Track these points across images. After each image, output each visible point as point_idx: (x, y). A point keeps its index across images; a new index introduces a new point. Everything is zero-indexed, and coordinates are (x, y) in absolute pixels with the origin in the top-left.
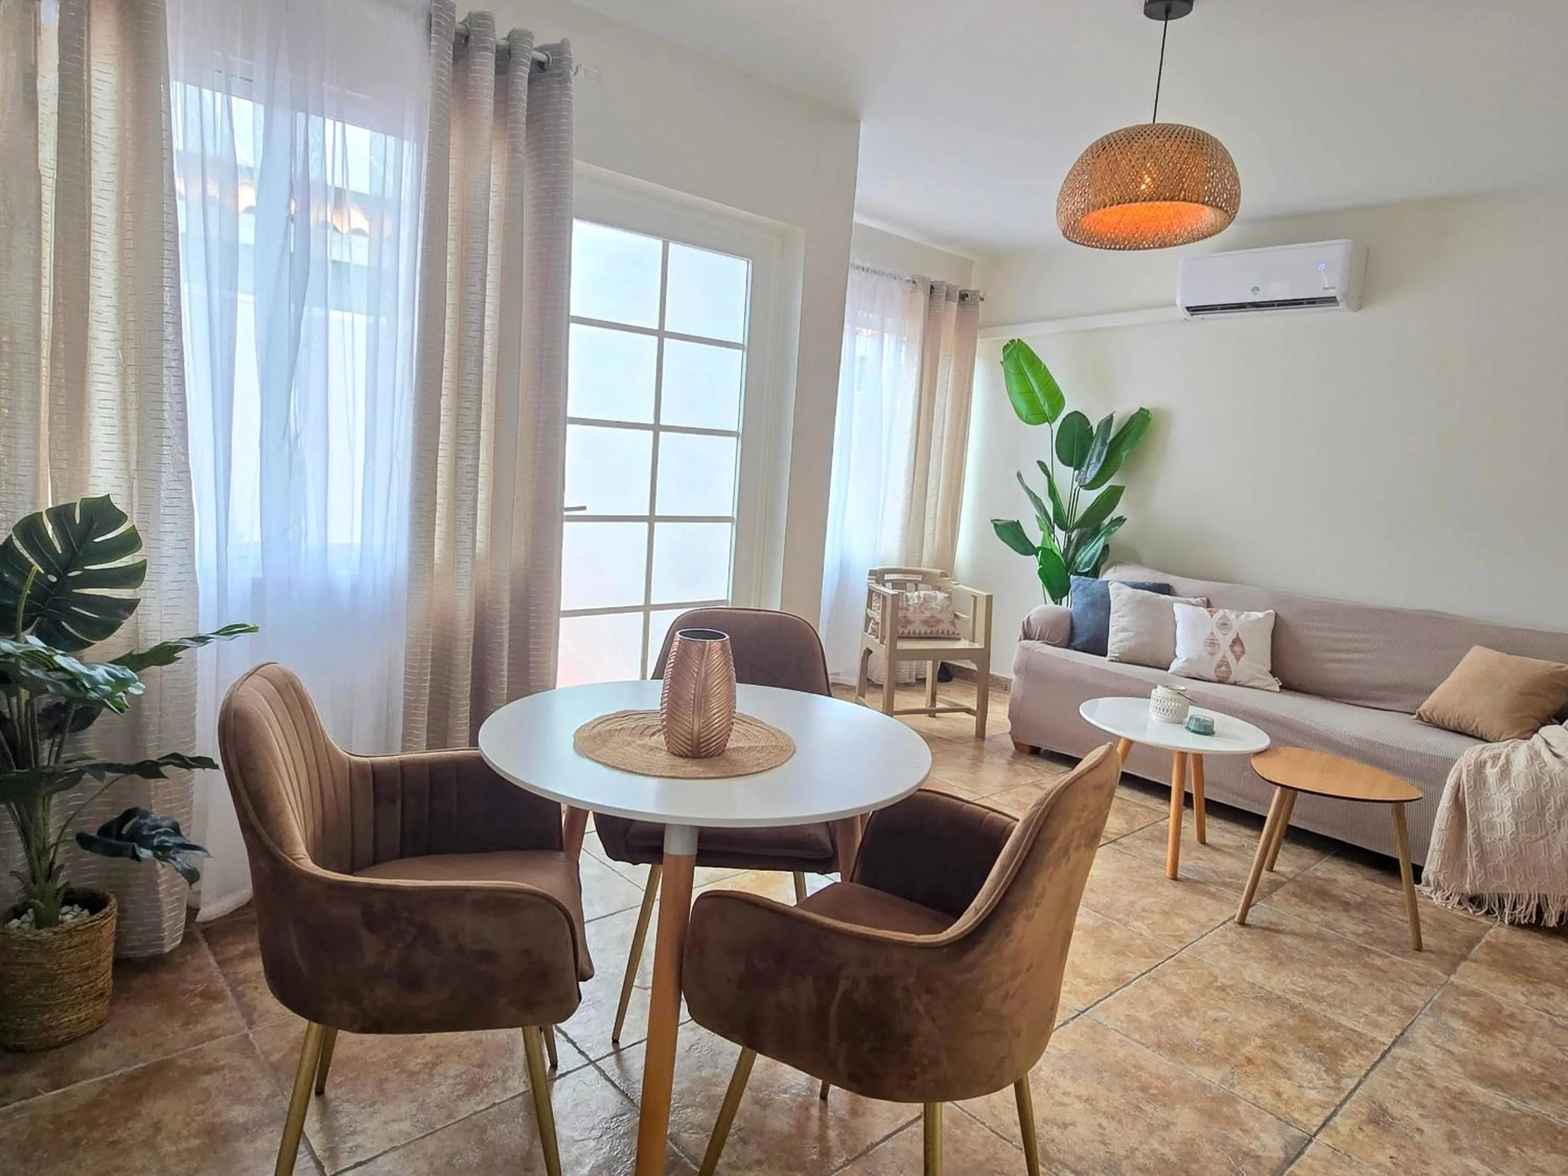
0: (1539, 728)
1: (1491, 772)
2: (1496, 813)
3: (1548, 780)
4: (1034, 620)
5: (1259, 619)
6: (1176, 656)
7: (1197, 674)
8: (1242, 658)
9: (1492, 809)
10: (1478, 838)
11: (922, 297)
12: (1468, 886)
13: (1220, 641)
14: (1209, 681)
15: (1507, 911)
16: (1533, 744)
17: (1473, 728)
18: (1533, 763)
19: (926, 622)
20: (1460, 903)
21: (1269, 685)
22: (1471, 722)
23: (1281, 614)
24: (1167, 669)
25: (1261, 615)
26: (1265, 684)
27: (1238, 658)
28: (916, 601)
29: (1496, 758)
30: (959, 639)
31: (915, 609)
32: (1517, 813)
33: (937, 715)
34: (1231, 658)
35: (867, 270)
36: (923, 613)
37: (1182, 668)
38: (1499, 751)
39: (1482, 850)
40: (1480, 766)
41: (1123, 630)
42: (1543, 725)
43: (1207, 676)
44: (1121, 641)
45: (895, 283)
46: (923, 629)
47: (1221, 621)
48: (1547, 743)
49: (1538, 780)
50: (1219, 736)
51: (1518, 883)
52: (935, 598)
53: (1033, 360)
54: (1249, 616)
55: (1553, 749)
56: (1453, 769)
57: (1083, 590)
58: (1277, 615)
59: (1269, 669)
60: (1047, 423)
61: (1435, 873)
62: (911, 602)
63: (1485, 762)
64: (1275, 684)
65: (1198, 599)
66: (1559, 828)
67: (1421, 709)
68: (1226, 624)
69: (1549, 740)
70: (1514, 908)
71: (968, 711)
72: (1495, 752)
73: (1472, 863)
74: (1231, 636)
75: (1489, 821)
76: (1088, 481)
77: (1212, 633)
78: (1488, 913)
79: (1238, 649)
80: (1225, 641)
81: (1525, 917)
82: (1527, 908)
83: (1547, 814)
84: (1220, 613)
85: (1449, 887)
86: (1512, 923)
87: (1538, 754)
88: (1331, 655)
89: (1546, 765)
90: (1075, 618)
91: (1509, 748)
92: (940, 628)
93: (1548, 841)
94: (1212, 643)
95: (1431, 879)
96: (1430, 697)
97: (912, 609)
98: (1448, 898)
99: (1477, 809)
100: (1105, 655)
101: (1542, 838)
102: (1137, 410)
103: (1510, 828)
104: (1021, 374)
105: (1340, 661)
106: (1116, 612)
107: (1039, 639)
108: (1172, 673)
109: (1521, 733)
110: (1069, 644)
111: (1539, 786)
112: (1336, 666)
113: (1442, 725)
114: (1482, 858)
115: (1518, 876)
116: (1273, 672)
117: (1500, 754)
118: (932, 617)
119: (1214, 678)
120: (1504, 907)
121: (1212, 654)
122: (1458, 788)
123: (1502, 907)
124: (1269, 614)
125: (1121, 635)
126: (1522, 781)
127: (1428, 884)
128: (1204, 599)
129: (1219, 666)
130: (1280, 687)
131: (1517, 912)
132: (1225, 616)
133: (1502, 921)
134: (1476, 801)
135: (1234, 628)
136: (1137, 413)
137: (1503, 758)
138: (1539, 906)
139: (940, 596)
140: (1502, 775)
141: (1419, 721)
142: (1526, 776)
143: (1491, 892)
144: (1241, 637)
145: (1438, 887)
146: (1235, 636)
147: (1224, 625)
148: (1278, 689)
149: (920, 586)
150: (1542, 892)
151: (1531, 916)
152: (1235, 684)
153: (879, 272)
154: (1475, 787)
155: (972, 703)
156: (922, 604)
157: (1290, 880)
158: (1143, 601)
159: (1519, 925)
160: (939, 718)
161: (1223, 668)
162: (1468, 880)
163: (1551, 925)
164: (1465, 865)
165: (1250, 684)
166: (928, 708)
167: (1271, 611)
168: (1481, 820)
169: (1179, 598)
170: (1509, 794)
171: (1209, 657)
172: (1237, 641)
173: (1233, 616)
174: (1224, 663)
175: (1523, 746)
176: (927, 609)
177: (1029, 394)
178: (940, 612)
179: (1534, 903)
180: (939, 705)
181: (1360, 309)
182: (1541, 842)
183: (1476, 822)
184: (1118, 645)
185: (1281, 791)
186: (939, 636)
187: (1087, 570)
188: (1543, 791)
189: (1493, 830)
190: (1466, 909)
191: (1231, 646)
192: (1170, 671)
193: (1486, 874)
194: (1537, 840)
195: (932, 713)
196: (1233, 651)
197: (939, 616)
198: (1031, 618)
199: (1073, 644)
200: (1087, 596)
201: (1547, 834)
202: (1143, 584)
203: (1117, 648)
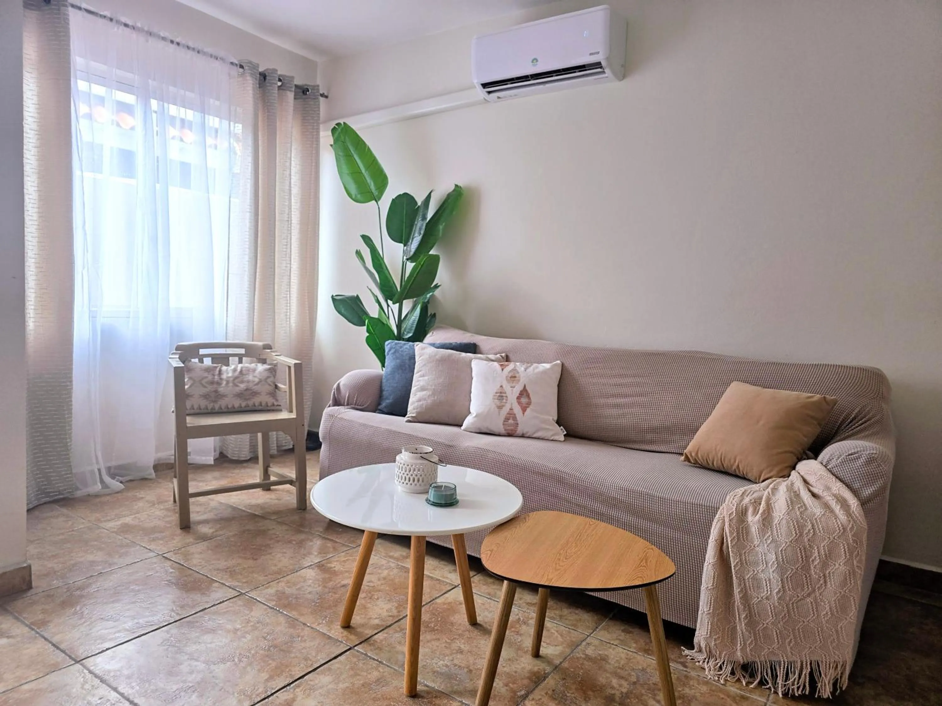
0: (796, 464)
1: (753, 520)
2: (761, 568)
3: (810, 527)
4: (344, 385)
5: (545, 372)
6: (470, 413)
7: (487, 428)
8: (528, 410)
9: (756, 564)
10: (745, 598)
11: (250, 83)
12: (739, 654)
13: (508, 394)
14: (499, 435)
15: (780, 681)
16: (792, 484)
17: (734, 467)
18: (793, 509)
19: (240, 395)
20: (733, 673)
21: (552, 435)
22: (732, 461)
23: (566, 364)
24: (461, 426)
25: (547, 366)
26: (551, 433)
27: (524, 410)
28: (230, 375)
29: (757, 502)
30: (281, 410)
31: (228, 382)
32: (781, 568)
33: (272, 487)
34: (517, 410)
35: (178, 44)
36: (237, 386)
37: (472, 424)
38: (759, 494)
39: (750, 612)
40: (742, 514)
41: (423, 389)
42: (800, 460)
43: (497, 432)
44: (419, 400)
45: (217, 64)
46: (237, 403)
47: (510, 375)
48: (805, 481)
49: (800, 527)
50: (464, 507)
51: (788, 648)
52: (254, 370)
53: (360, 144)
54: (537, 367)
55: (812, 489)
56: (715, 520)
57: (395, 352)
58: (563, 365)
59: (556, 418)
60: (374, 202)
61: (706, 639)
62: (224, 376)
63: (746, 510)
64: (560, 432)
65: (498, 355)
66: (825, 582)
67: (689, 448)
68: (515, 377)
69: (808, 478)
70: (787, 678)
71: (291, 482)
72: (755, 495)
73: (741, 627)
74: (518, 388)
75: (755, 578)
76: (412, 253)
77: (501, 386)
78: (762, 683)
79: (524, 400)
80: (513, 393)
81: (798, 688)
82: (800, 678)
83: (812, 568)
84: (511, 366)
85: (720, 654)
86: (785, 695)
87: (797, 495)
88: (611, 401)
89: (806, 509)
90: (384, 381)
91: (769, 489)
92: (256, 400)
93: (815, 599)
94: (501, 396)
95: (703, 645)
96: (696, 437)
97: (224, 383)
98: (721, 668)
99: (742, 564)
100: (404, 415)
101: (809, 595)
102: (453, 187)
103: (776, 587)
104: (348, 157)
105: (617, 406)
106: (418, 372)
107: (348, 405)
108: (464, 430)
109: (781, 470)
110: (376, 409)
111: (801, 535)
112: (614, 412)
113: (707, 466)
114: (751, 623)
115: (787, 641)
116: (559, 422)
117: (761, 498)
118: (247, 390)
119: (503, 431)
120: (777, 676)
121: (500, 408)
122: (721, 542)
123: (775, 677)
124: (556, 365)
125: (420, 394)
126: (784, 529)
127: (700, 651)
128: (503, 355)
129: (507, 419)
130: (565, 435)
131: (789, 682)
132: (514, 370)
133: (776, 693)
134: (740, 555)
135: (521, 381)
136: (454, 191)
137: (763, 503)
138: (811, 674)
139: (261, 367)
140: (764, 525)
141: (687, 463)
142: (788, 523)
143: (763, 659)
144: (528, 388)
145: (710, 655)
146: (521, 388)
147: (513, 378)
148: (562, 438)
149: (244, 359)
150: (814, 658)
151: (804, 686)
152: (523, 436)
153: (194, 49)
154: (738, 539)
155: (292, 474)
156: (236, 378)
157: (556, 668)
158: (443, 361)
159: (793, 698)
160: (276, 490)
161: (511, 421)
162: (739, 648)
163: (825, 696)
164: (734, 630)
165: (536, 435)
166: (262, 482)
167: (559, 362)
168: (747, 578)
169: (479, 355)
170: (773, 545)
171: (497, 410)
172: (524, 393)
173: (523, 369)
174: (511, 415)
175: (783, 486)
176: (242, 382)
177: (356, 175)
178: (257, 384)
179: (806, 671)
180: (273, 478)
181: (624, 77)
182: (808, 600)
183: (741, 579)
184: (416, 404)
185: (509, 586)
186: (257, 408)
187: (410, 335)
188: (806, 540)
189: (759, 588)
190: (739, 680)
191: (518, 398)
192: (463, 428)
193: (756, 639)
194: (804, 598)
195: (266, 486)
196: (519, 403)
197: (256, 388)
198: (341, 384)
199: (380, 407)
200: (397, 358)
201: (814, 591)
202: (451, 344)
203: (414, 409)
